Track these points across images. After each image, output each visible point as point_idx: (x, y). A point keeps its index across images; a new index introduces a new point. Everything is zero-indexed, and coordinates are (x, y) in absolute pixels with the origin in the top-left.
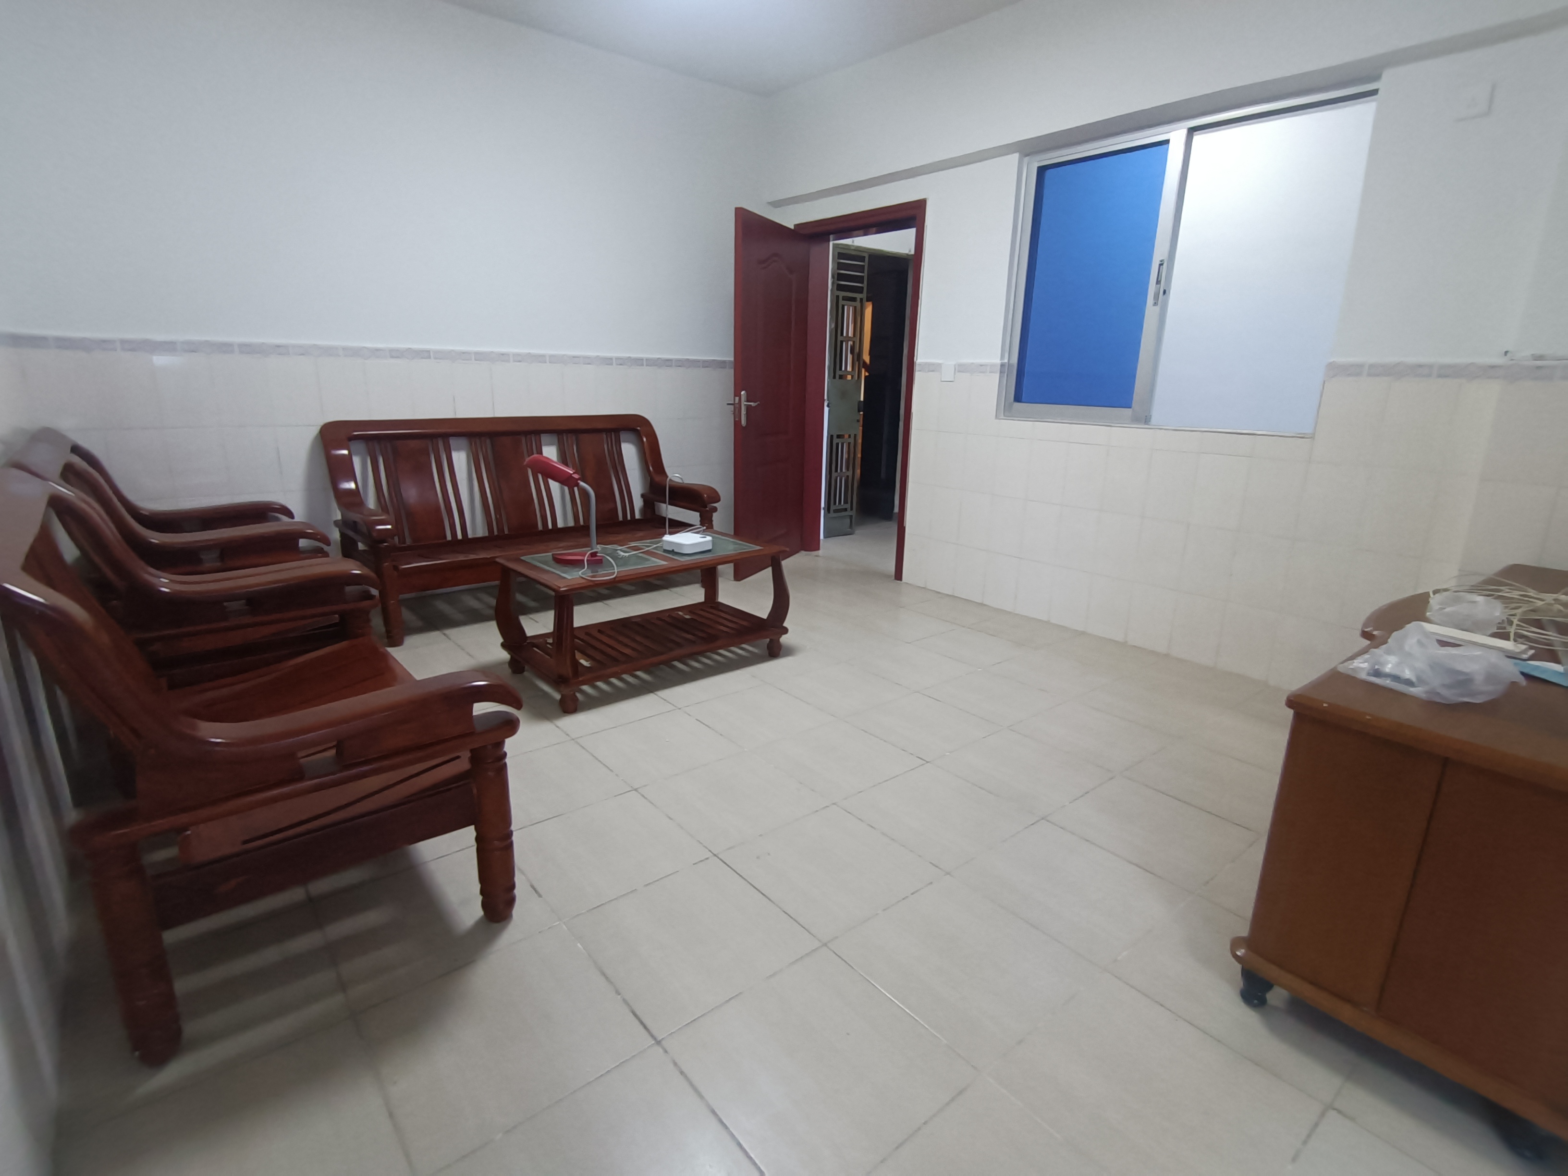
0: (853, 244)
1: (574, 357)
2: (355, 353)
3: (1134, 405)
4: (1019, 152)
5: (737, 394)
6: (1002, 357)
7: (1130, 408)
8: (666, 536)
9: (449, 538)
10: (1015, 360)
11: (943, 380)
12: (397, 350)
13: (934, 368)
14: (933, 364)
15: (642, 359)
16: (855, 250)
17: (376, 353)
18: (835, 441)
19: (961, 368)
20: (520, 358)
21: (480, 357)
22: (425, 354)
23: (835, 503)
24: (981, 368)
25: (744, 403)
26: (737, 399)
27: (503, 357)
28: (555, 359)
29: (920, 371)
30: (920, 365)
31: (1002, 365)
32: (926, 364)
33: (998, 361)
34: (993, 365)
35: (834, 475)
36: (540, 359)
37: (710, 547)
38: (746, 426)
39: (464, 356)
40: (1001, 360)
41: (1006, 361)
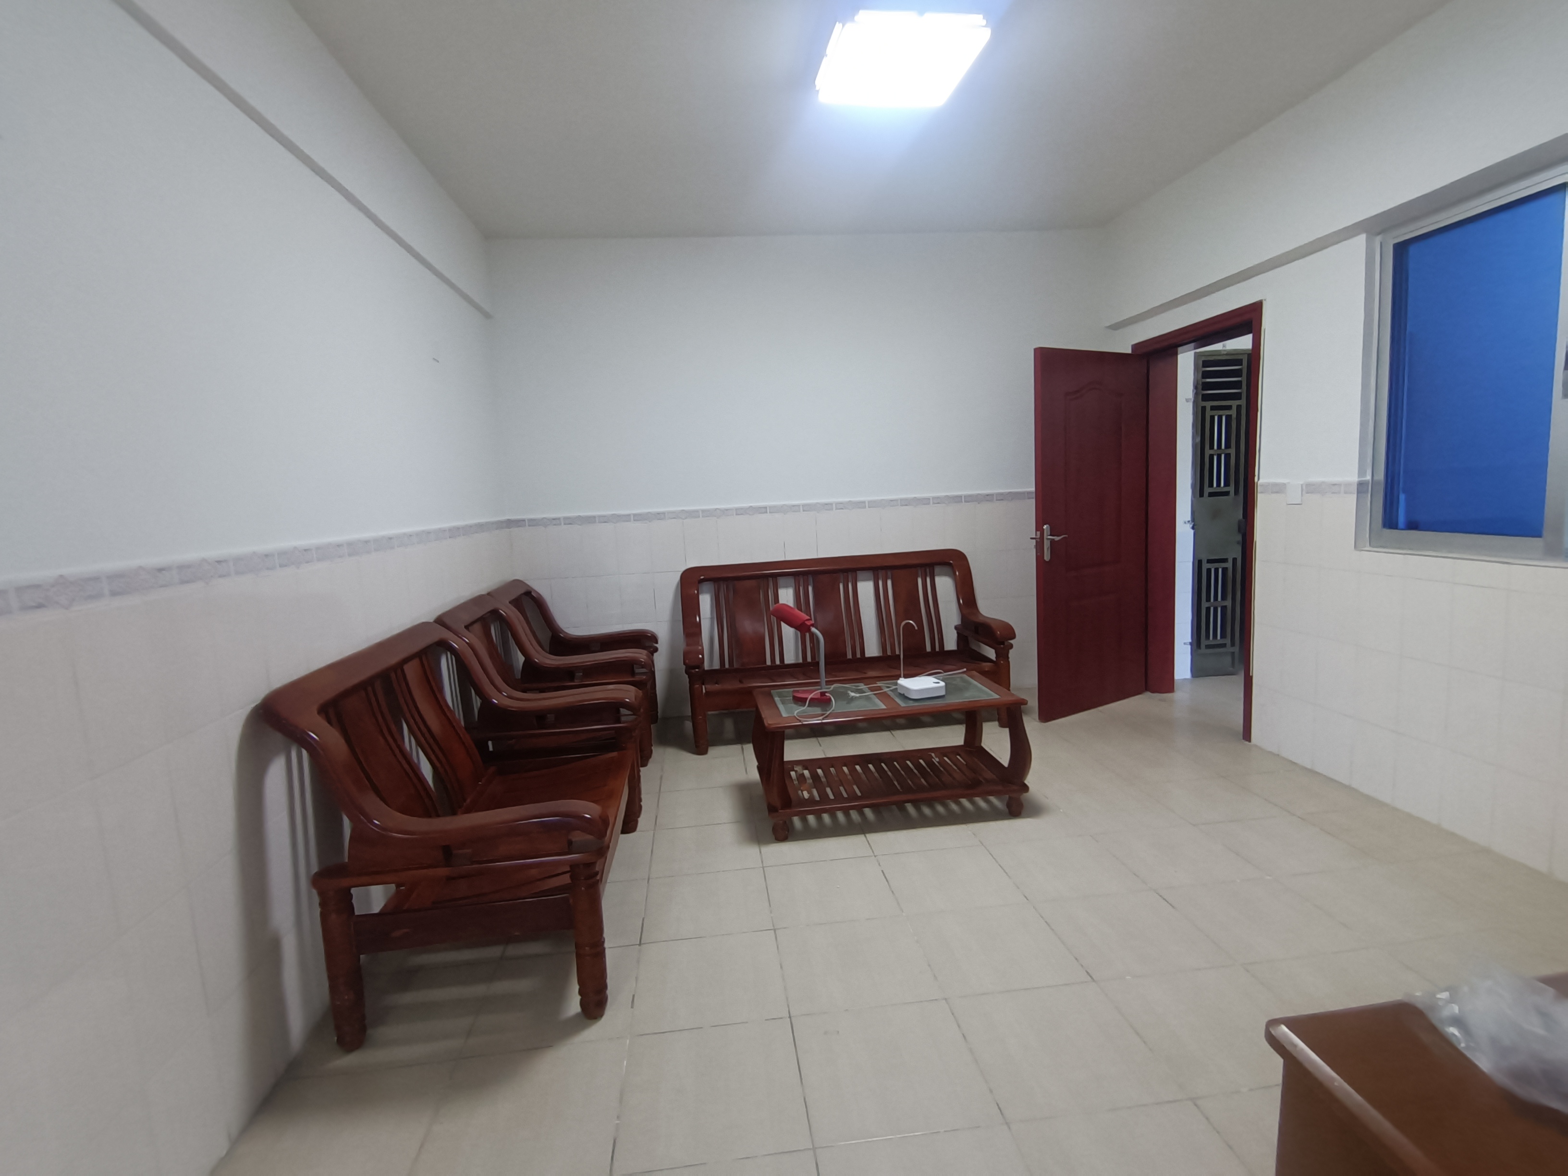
0: (1224, 349)
1: (891, 501)
2: (708, 514)
3: (1545, 533)
4: (1367, 232)
5: (1039, 528)
6: (1361, 472)
7: (1539, 535)
8: (901, 679)
9: (769, 663)
10: (1381, 476)
11: (1288, 503)
12: (742, 509)
13: (1279, 489)
14: (1276, 485)
15: (961, 497)
16: (1227, 354)
17: (725, 512)
18: (1205, 566)
19: (1310, 489)
20: (841, 506)
21: (807, 508)
22: (763, 510)
23: (1208, 637)
24: (1334, 488)
25: (1047, 537)
26: (1038, 533)
27: (827, 506)
28: (873, 504)
29: (1262, 493)
30: (1262, 485)
31: (1361, 485)
32: (1268, 484)
33: (1354, 478)
34: (1348, 485)
35: (1205, 605)
36: (860, 505)
37: (943, 693)
38: (1050, 560)
39: (794, 508)
40: (1359, 476)
41: (1368, 477)
